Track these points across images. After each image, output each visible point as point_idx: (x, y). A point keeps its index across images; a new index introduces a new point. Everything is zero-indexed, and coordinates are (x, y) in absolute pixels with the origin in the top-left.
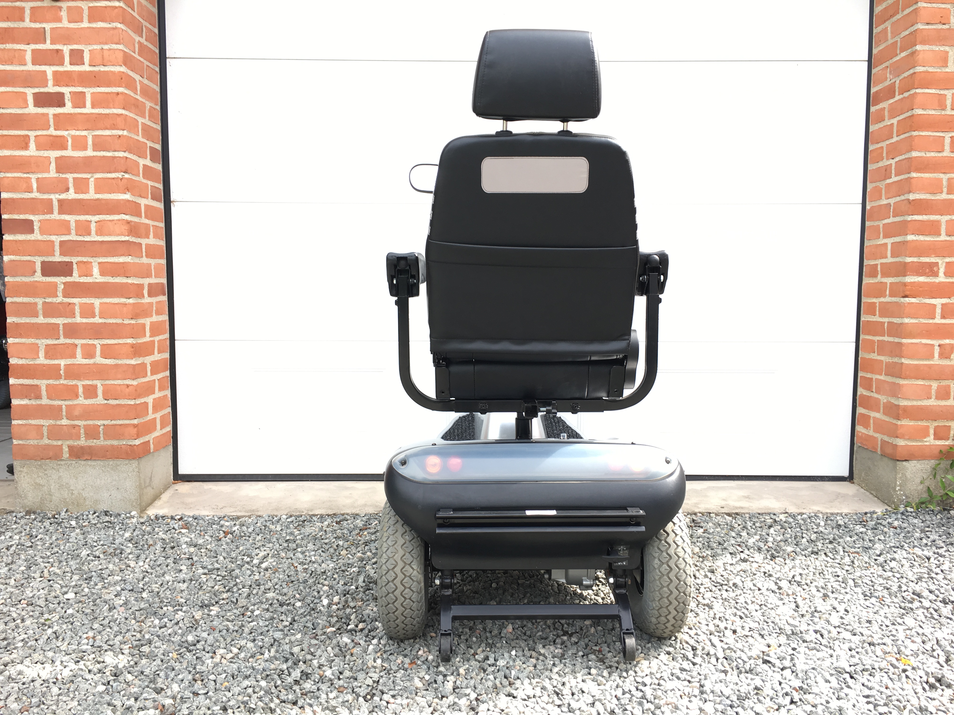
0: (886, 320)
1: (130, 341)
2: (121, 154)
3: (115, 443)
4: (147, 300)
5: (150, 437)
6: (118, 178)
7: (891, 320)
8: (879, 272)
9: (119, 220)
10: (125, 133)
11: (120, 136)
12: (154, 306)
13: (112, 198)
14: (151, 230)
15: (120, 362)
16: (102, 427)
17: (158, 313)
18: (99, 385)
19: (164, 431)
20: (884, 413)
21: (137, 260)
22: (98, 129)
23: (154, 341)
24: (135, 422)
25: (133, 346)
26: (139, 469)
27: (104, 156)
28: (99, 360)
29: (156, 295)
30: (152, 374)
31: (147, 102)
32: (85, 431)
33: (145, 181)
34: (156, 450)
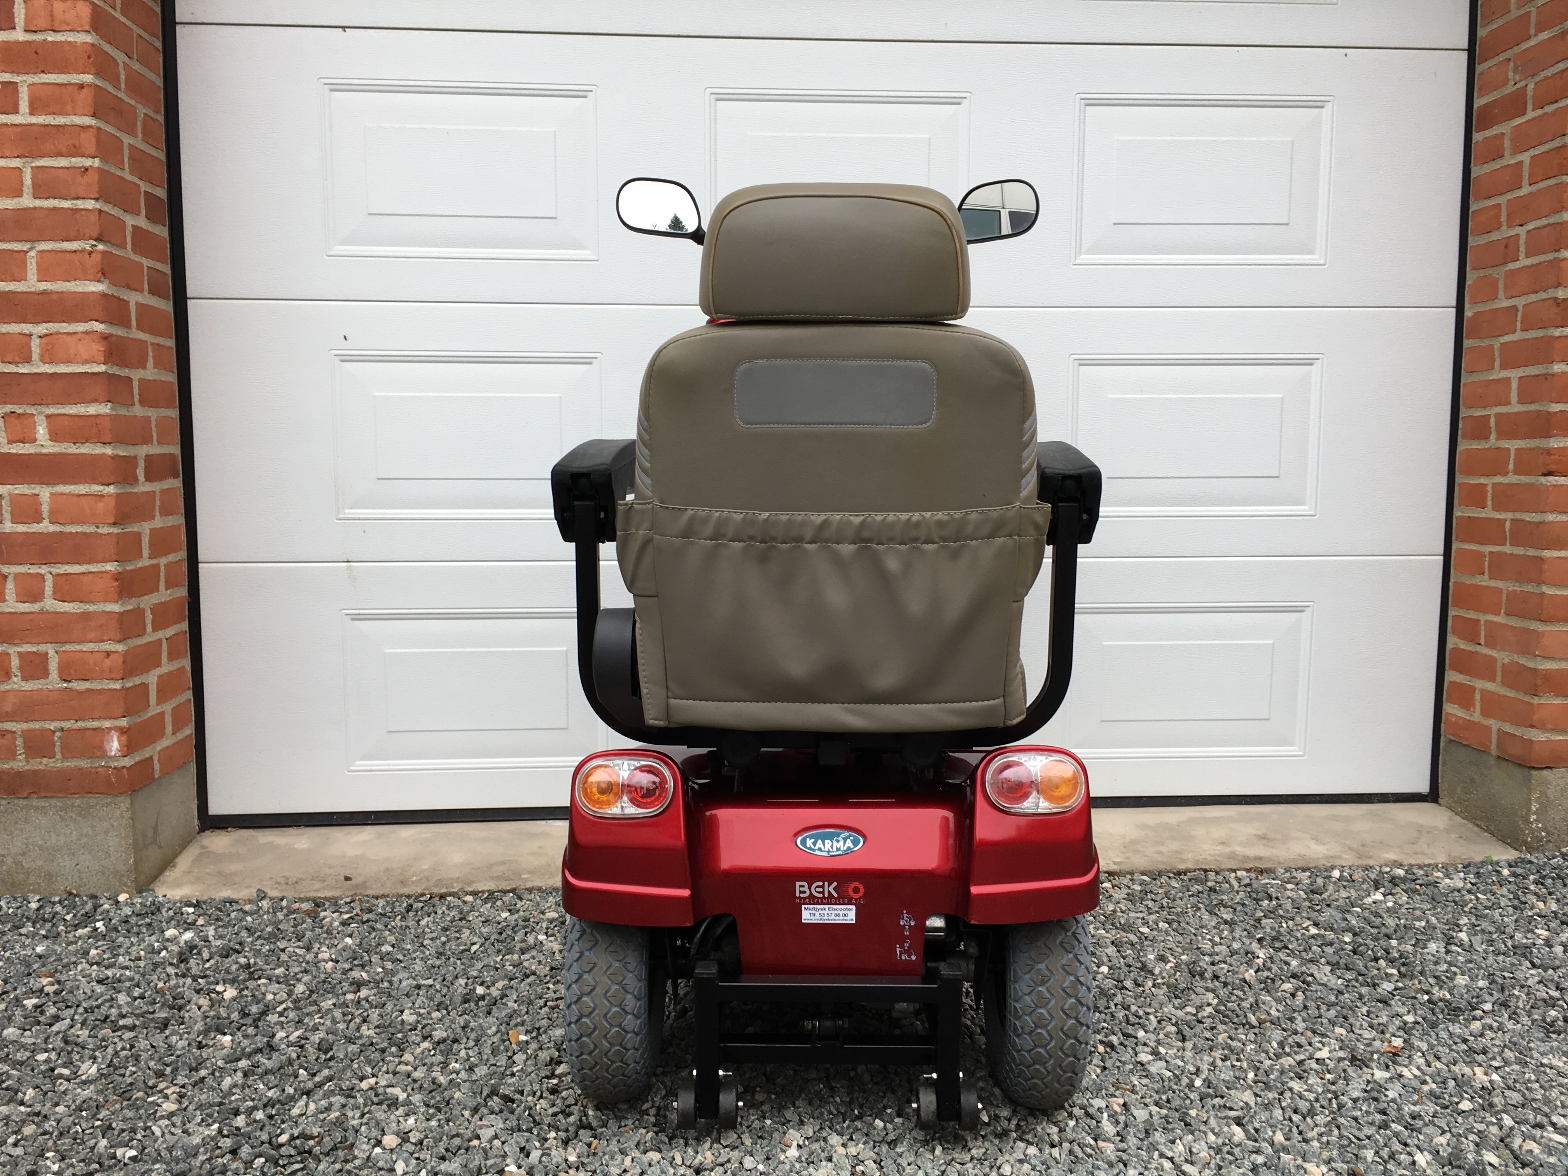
0: (1509, 516)
1: (111, 567)
2: (90, 204)
3: (84, 763)
4: (144, 487)
5: (154, 750)
6: (84, 250)
7: (1518, 516)
8: (1493, 430)
9: (86, 333)
10: (96, 162)
11: (86, 169)
12: (158, 498)
13: (72, 290)
14: (151, 354)
15: (91, 608)
16: (58, 734)
17: (165, 512)
18: (51, 653)
19: (180, 736)
20: (1504, 683)
21: (123, 411)
22: (42, 156)
23: (157, 566)
24: (123, 722)
25: (117, 577)
26: (132, 814)
27: (55, 209)
28: (50, 604)
29: (160, 478)
30: (155, 629)
31: (139, 106)
32: (25, 742)
33: (137, 258)
34: (165, 773)
